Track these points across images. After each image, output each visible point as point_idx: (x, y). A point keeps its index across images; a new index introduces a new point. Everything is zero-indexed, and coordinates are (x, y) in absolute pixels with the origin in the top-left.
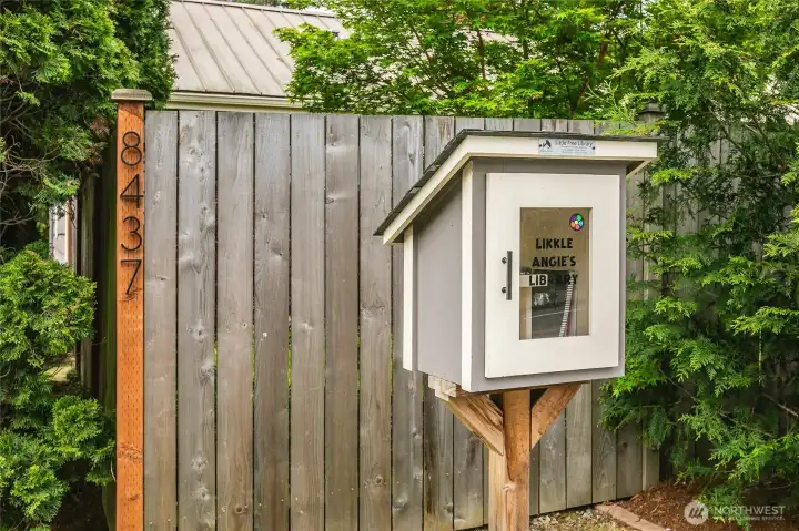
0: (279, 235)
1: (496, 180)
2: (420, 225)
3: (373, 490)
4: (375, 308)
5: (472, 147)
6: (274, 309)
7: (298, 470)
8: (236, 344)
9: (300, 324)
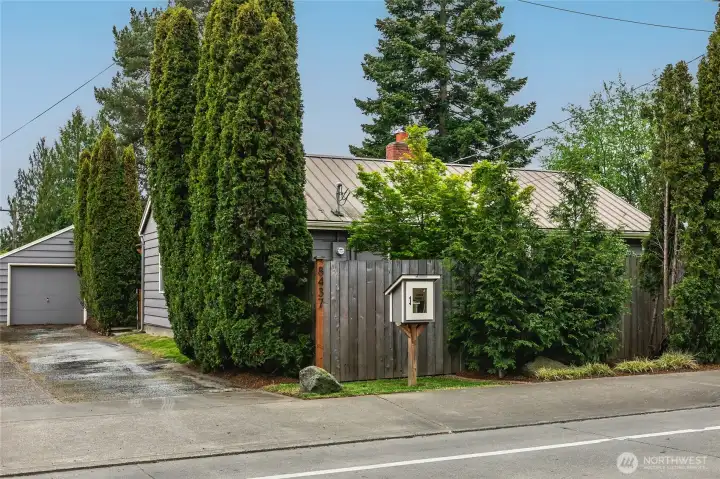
0: (355, 292)
1: (408, 283)
2: (393, 291)
3: (380, 364)
4: (380, 313)
5: (403, 277)
6: (354, 313)
7: (360, 356)
8: (344, 320)
9: (361, 316)
